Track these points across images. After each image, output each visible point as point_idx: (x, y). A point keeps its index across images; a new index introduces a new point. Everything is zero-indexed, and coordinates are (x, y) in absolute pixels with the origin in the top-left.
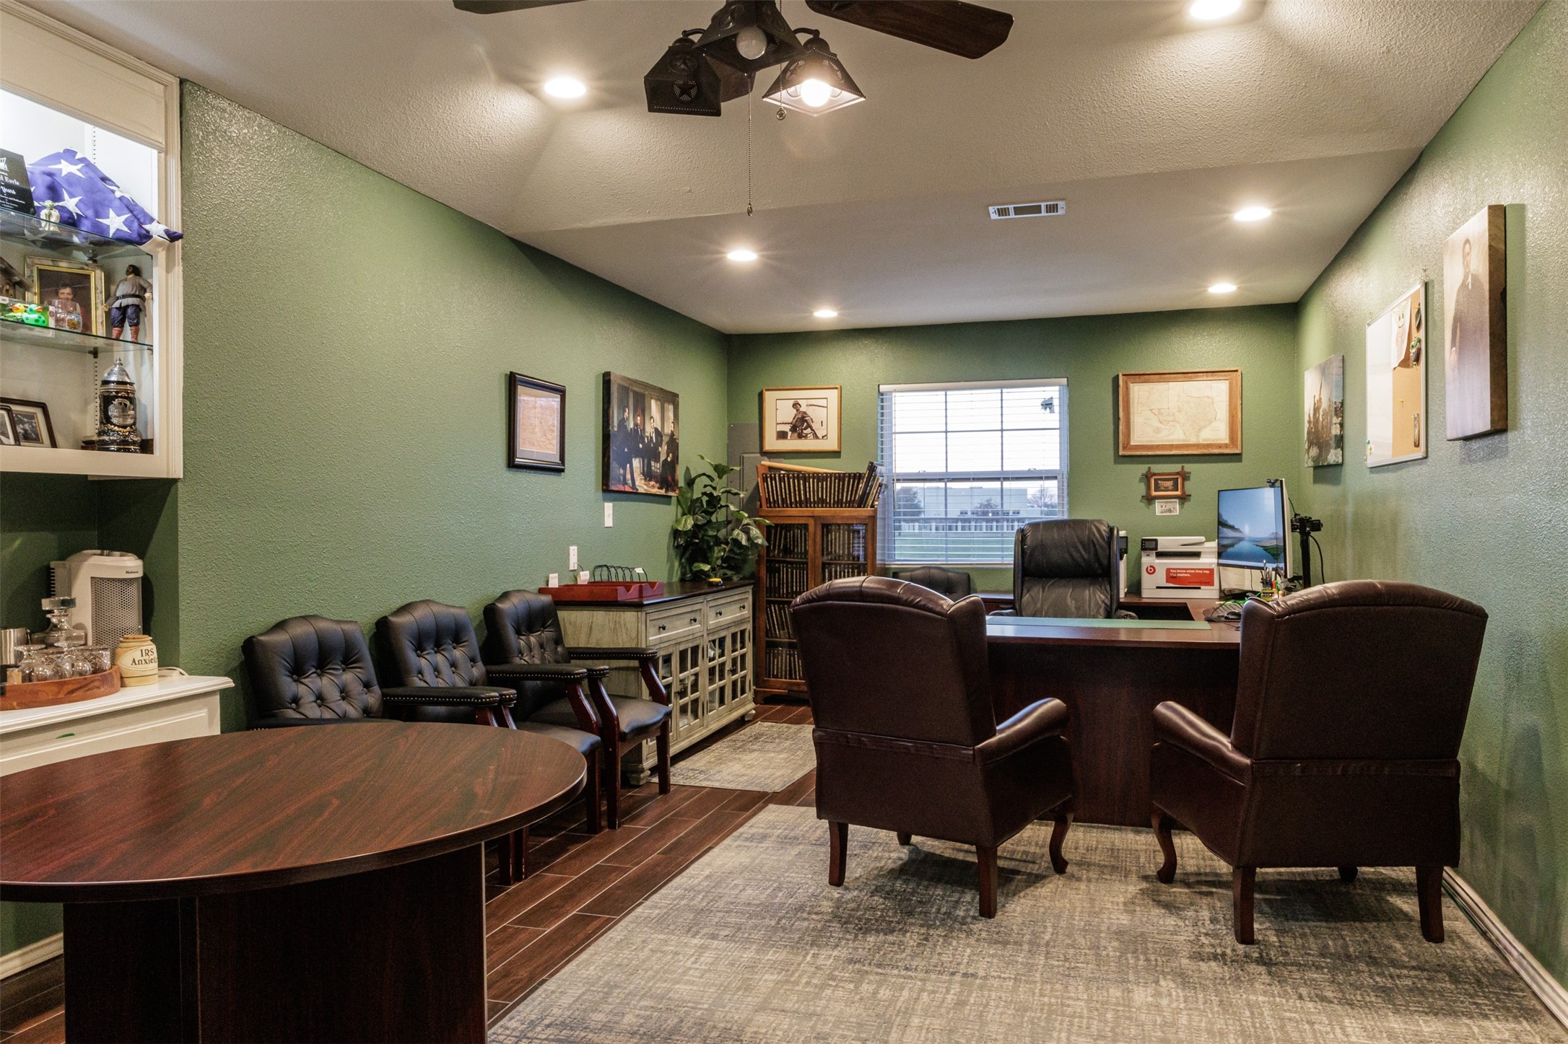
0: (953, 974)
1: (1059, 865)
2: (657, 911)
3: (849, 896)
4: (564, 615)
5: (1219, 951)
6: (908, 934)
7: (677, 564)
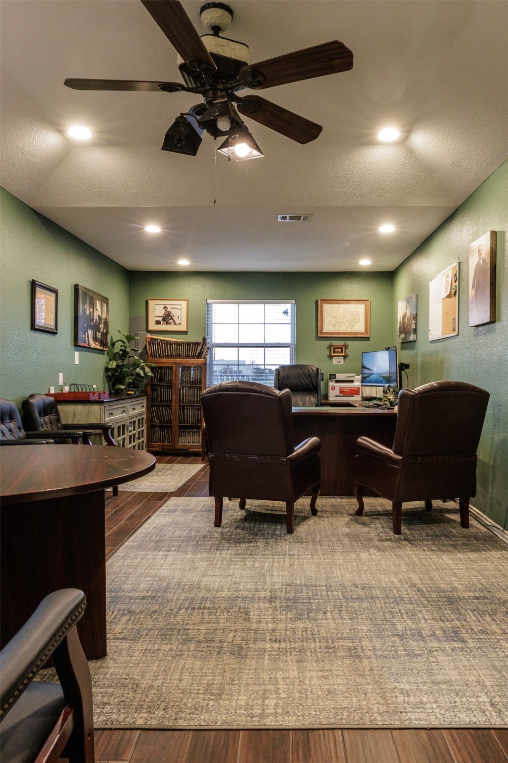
0: (284, 555)
1: (314, 512)
2: (136, 543)
3: (226, 530)
4: (60, 408)
5: (388, 538)
6: (259, 543)
7: (107, 385)
